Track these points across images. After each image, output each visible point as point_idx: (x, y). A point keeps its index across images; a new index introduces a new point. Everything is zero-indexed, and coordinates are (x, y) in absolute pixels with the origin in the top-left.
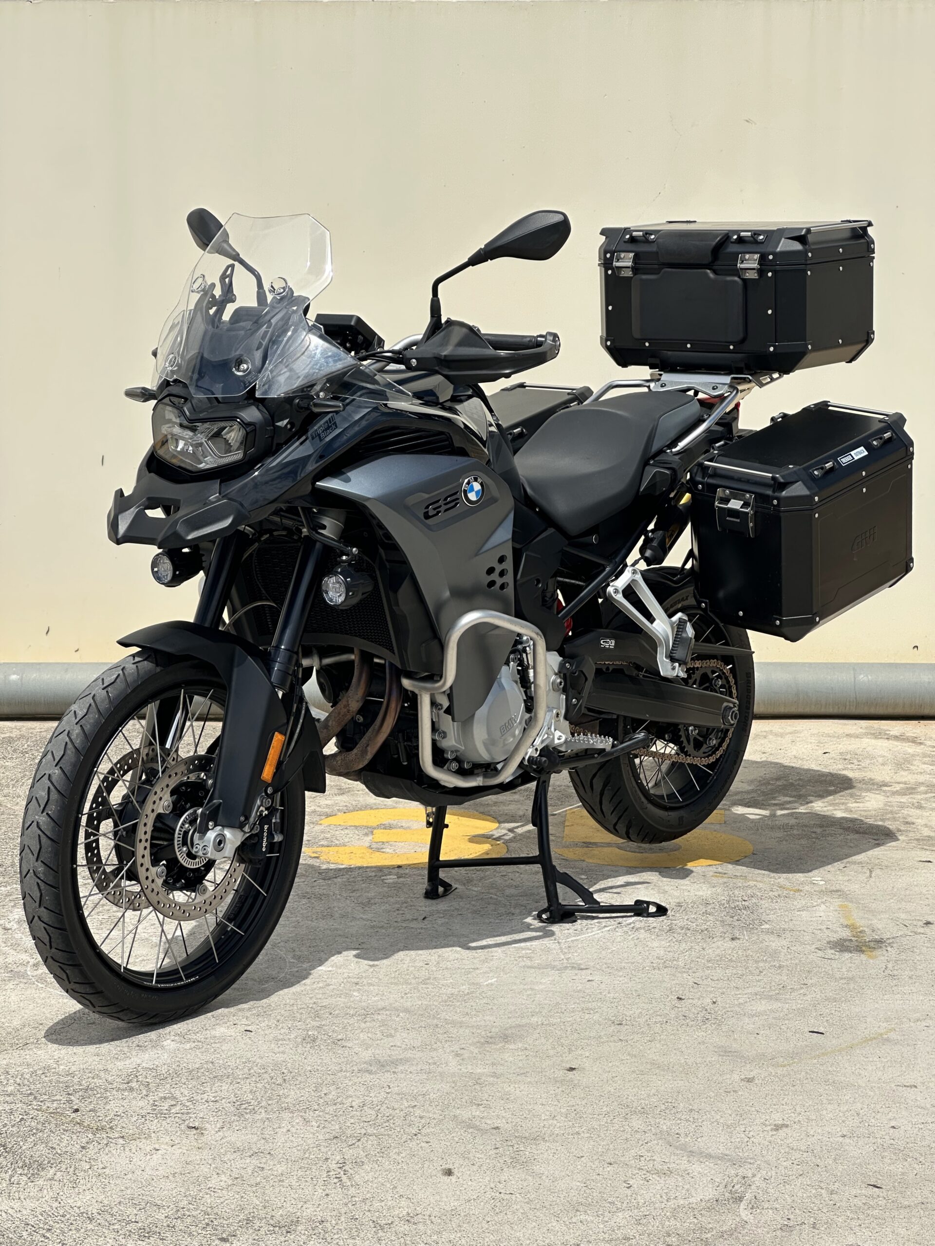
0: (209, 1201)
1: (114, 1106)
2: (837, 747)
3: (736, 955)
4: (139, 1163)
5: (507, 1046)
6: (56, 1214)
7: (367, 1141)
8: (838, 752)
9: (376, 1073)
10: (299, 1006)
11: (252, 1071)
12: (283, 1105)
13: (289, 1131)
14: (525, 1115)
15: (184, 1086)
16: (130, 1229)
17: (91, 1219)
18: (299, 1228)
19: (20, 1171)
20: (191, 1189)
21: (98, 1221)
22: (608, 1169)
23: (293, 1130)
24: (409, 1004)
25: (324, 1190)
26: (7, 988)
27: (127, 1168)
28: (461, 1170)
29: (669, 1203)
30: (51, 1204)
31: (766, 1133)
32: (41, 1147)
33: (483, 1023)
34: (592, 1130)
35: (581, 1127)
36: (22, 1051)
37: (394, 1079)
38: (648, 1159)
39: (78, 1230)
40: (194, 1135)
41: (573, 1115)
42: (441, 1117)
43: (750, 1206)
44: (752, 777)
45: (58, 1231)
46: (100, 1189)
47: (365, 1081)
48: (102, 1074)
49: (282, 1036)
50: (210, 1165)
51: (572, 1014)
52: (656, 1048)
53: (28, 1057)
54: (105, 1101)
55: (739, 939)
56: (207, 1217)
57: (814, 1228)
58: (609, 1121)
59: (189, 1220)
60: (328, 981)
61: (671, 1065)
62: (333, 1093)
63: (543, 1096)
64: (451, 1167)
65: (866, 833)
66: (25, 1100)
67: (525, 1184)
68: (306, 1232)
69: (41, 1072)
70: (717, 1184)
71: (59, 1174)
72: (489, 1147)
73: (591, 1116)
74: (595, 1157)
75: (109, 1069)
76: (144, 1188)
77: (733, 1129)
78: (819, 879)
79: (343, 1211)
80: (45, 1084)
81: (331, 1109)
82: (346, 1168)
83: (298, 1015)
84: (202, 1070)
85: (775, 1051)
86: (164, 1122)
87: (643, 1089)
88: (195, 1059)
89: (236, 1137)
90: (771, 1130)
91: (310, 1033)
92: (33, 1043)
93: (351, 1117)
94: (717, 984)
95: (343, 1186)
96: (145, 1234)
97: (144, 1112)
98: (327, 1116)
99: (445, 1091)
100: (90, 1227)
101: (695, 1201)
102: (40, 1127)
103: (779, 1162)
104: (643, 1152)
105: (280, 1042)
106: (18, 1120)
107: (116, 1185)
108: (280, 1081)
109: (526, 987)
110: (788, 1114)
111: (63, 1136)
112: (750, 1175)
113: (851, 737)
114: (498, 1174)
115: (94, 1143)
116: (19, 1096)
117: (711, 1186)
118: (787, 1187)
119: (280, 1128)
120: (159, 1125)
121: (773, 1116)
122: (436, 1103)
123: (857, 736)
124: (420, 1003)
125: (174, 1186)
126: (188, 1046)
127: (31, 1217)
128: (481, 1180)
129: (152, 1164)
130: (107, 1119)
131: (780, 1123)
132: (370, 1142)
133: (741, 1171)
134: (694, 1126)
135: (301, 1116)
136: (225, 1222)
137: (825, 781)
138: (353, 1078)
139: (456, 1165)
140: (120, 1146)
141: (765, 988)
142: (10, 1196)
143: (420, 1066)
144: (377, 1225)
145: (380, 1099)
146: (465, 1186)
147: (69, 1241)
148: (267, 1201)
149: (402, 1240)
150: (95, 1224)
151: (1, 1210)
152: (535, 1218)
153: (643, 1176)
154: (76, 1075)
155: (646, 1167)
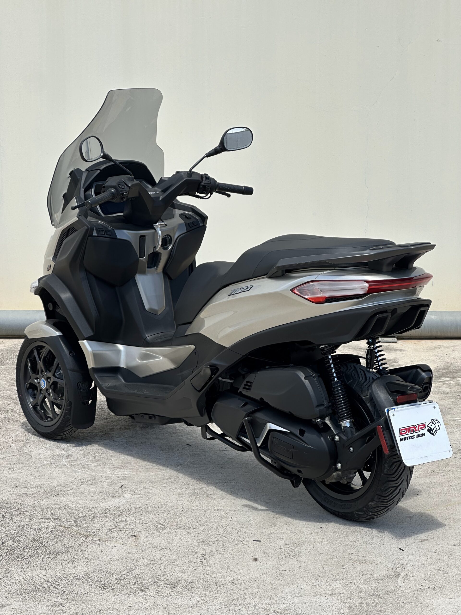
0: (137, 572)
1: (97, 525)
6: (62, 577)
11: (166, 509)
12: (179, 526)
13: (180, 538)
15: (132, 516)
16: (97, 584)
17: (79, 579)
18: (179, 585)
19: (47, 556)
20: (129, 566)
21: (83, 581)
23: (182, 538)
25: (194, 567)
26: (52, 467)
27: (99, 555)
28: (262, 558)
29: (363, 577)
30: (61, 572)
31: (416, 543)
32: (59, 544)
34: (329, 540)
35: (324, 539)
36: (56, 498)
38: (355, 555)
39: (72, 585)
43: (403, 579)
45: (62, 585)
46: (86, 565)
47: (220, 515)
48: (93, 509)
49: (182, 493)
53: (58, 500)
54: (93, 522)
56: (135, 579)
57: (434, 590)
59: (126, 580)
62: (204, 520)
64: (257, 557)
66: (55, 521)
67: (293, 566)
68: (183, 588)
69: (64, 508)
70: (388, 568)
71: (66, 557)
74: (329, 554)
75: (97, 507)
76: (107, 565)
79: (202, 578)
80: (65, 514)
81: (202, 528)
82: (206, 557)
83: (191, 483)
84: (141, 508)
86: (120, 533)
88: (139, 503)
89: (154, 541)
92: (61, 494)
93: (212, 532)
95: (203, 565)
96: (104, 587)
97: (110, 528)
100: (78, 583)
101: (376, 576)
102: (60, 534)
104: (353, 551)
105: (181, 495)
106: (50, 531)
107: (93, 563)
108: (178, 514)
111: (71, 539)
114: (280, 561)
115: (85, 543)
116: (52, 519)
117: (385, 568)
118: (423, 569)
119: (176, 537)
120: (118, 534)
122: (254, 526)
125: (121, 564)
126: (136, 496)
128: (271, 564)
130: (93, 531)
132: (219, 544)
133: (401, 562)
136: (144, 582)
139: (260, 556)
140: (97, 544)
141: (425, 472)
142: (41, 568)
144: (218, 585)
145: (226, 523)
146: (263, 567)
147: (67, 590)
148: (165, 572)
149: (229, 592)
150: (80, 582)
151: (36, 575)
152: (296, 583)
153: (352, 563)
154: (81, 509)
155: (354, 559)
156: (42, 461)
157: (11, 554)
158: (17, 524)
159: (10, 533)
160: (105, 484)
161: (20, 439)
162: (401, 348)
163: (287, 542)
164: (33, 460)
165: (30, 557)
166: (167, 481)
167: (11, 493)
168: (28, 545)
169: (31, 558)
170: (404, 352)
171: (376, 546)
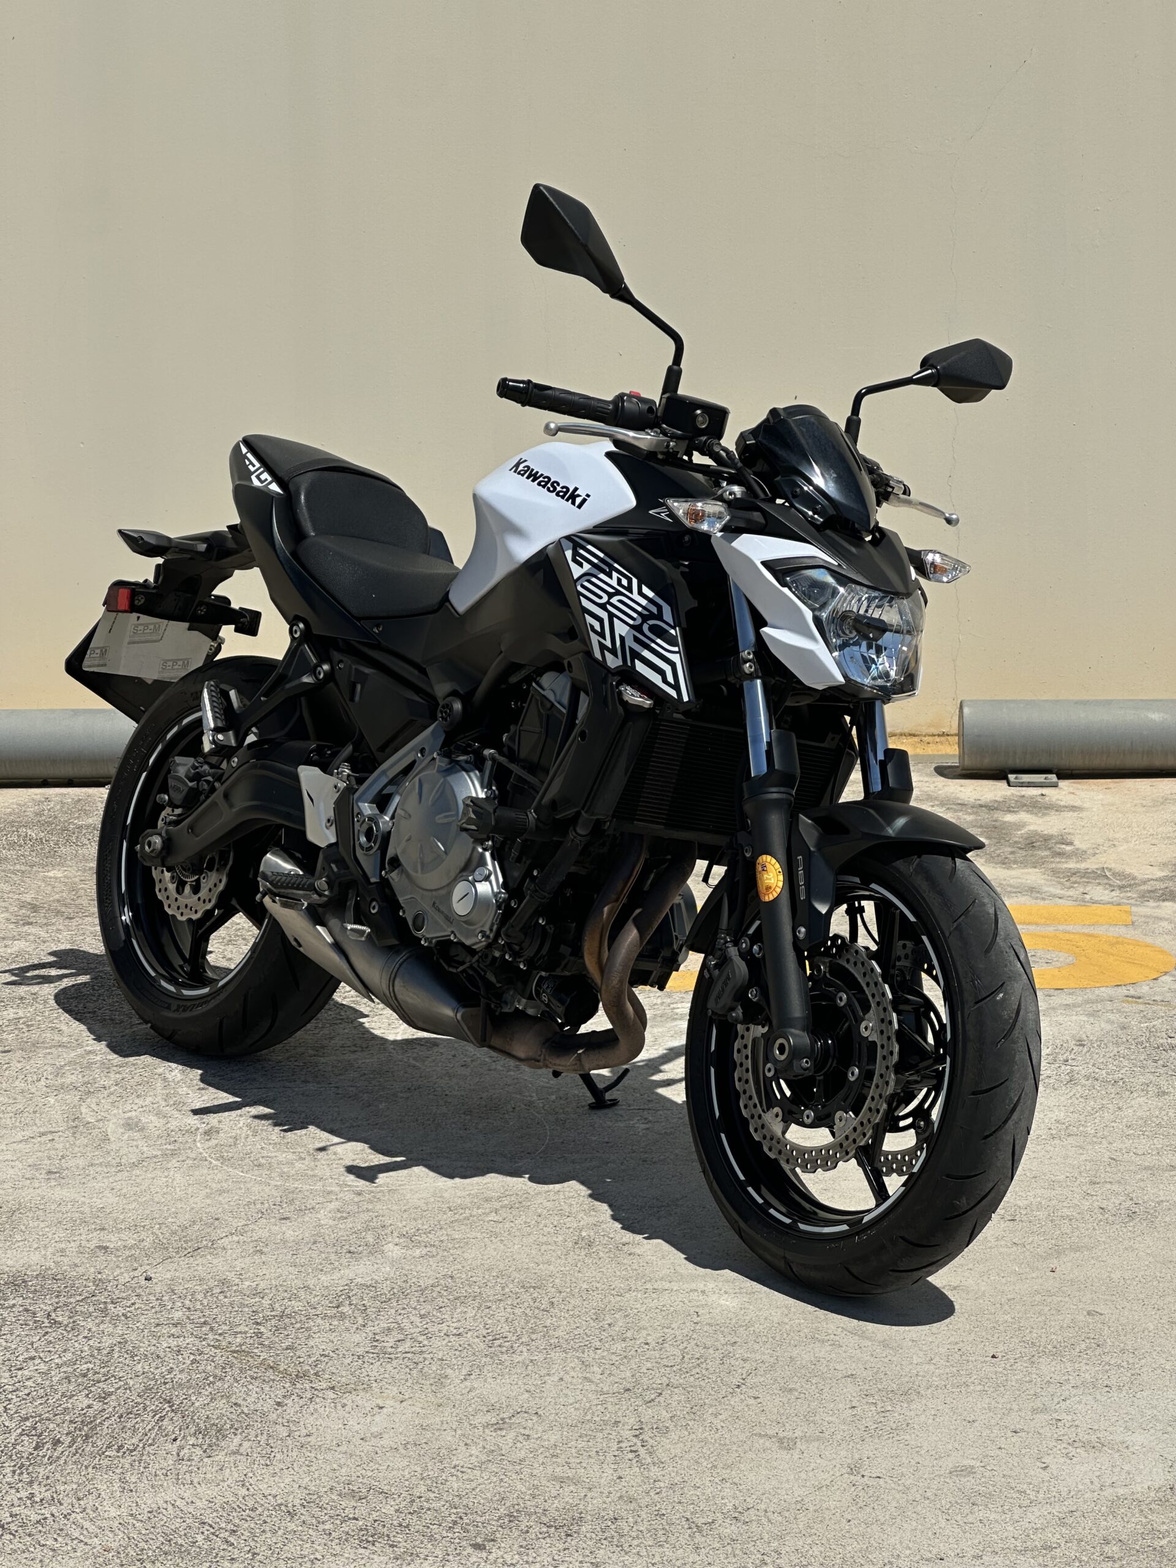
0: (455, 1486)
1: (320, 1342)
3: (1165, 1118)
4: (357, 1427)
6: (244, 1507)
7: (671, 1396)
9: (678, 1293)
11: (507, 1290)
12: (552, 1341)
13: (561, 1379)
14: (890, 1358)
15: (414, 1312)
16: (347, 1529)
17: (292, 1514)
18: (584, 1529)
19: (192, 1440)
20: (430, 1468)
21: (303, 1517)
22: (1014, 1440)
23: (567, 1378)
25: (615, 1470)
26: (169, 1165)
27: (339, 1436)
28: (805, 1440)
29: (1102, 1493)
30: (236, 1492)
32: (221, 1403)
34: (986, 1380)
35: (969, 1375)
36: (192, 1260)
37: (703, 1302)
38: (1068, 1425)
40: (431, 1385)
41: (957, 1356)
42: (772, 1360)
44: (1165, 858)
45: (246, 1533)
46: (305, 1469)
47: (663, 1306)
48: (302, 1293)
49: (545, 1239)
50: (455, 1431)
53: (199, 1267)
54: (306, 1334)
56: (455, 1511)
58: (1008, 1366)
59: (429, 1516)
62: (620, 1323)
64: (791, 1435)
66: (198, 1332)
67: (897, 1462)
68: (594, 1536)
69: (219, 1291)
71: (246, 1444)
72: (842, 1406)
74: (993, 1422)
75: (311, 1286)
76: (365, 1466)
79: (643, 1503)
80: (224, 1309)
81: (619, 1346)
82: (645, 1437)
83: (566, 1208)
84: (438, 1289)
86: (389, 1365)
87: (1053, 1317)
88: (427, 1272)
89: (489, 1389)
91: (584, 1234)
92: (206, 1247)
93: (648, 1360)
95: (641, 1464)
96: (369, 1538)
97: (360, 1351)
98: (613, 1357)
99: (776, 1320)
100: (292, 1526)
101: (1139, 1489)
102: (218, 1372)
104: (1060, 1414)
105: (544, 1247)
106: (188, 1362)
107: (326, 1461)
108: (545, 1305)
111: (250, 1387)
114: (858, 1446)
115: (293, 1397)
116: (189, 1327)
117: (1161, 1466)
119: (549, 1375)
120: (382, 1371)
122: (764, 1339)
125: (406, 1462)
126: (417, 1252)
127: (209, 1511)
128: (834, 1456)
129: (374, 1428)
130: (311, 1361)
132: (676, 1397)
134: (1129, 1375)
135: (578, 1358)
136: (479, 1519)
138: (646, 1301)
140: (329, 1401)
142: (178, 1479)
144: (693, 1525)
145: (685, 1331)
146: (813, 1465)
147: (263, 1550)
148: (536, 1487)
149: (729, 1548)
150: (297, 1522)
151: (166, 1502)
152: (914, 1515)
153: (1063, 1451)
154: (266, 1294)
155: (1066, 1437)
156: (137, 1147)
157: (87, 1437)
158: (91, 1342)
159: (75, 1370)
160: (324, 1216)
161: (68, 1081)
162: (1072, 803)
163: (867, 1387)
164: (114, 1146)
165: (141, 1445)
166: (497, 1205)
167: (63, 1246)
168: (133, 1407)
169: (144, 1448)
170: (1083, 814)
171: (1122, 1396)
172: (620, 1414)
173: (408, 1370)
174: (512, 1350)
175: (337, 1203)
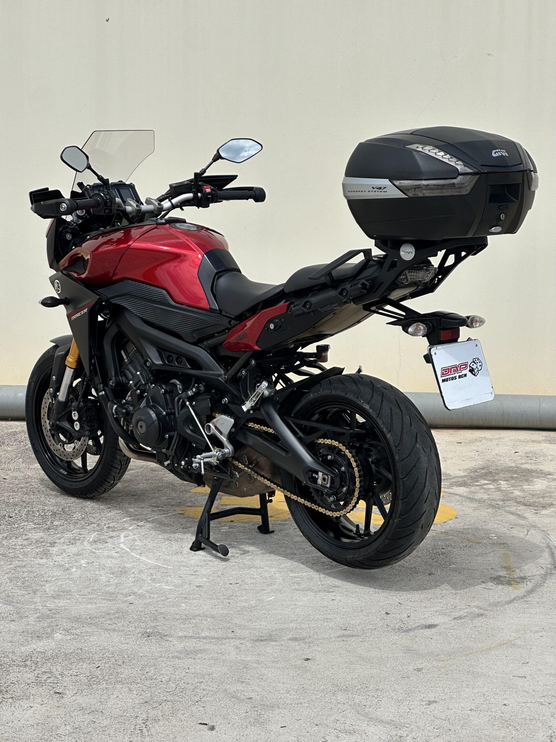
2: (523, 449)
3: (429, 585)
5: (270, 643)
7: (165, 705)
8: (525, 451)
9: (183, 659)
10: (146, 612)
14: (270, 690)
22: (315, 729)
24: (215, 613)
33: (259, 627)
37: (193, 663)
40: (57, 698)
42: (216, 690)
44: (467, 467)
50: (62, 719)
51: (316, 622)
52: (364, 646)
55: (434, 574)
58: (323, 696)
60: (168, 596)
61: (371, 658)
63: (285, 677)
65: (531, 506)
72: (242, 712)
73: (312, 692)
77: (401, 703)
78: (494, 535)
85: (440, 651)
87: (350, 674)
90: (426, 704)
91: (148, 631)
94: (413, 604)
98: (144, 687)
99: (224, 672)
103: (426, 726)
109: (292, 603)
110: (439, 694)
112: (405, 735)
113: (535, 442)
121: (429, 695)
123: (539, 442)
124: (222, 612)
129: (26, 716)
131: (432, 700)
134: (376, 701)
137: (512, 470)
138: (167, 662)
143: (211, 655)
172: (139, 713)
173: (49, 691)
174: (99, 683)
175: (39, 614)
